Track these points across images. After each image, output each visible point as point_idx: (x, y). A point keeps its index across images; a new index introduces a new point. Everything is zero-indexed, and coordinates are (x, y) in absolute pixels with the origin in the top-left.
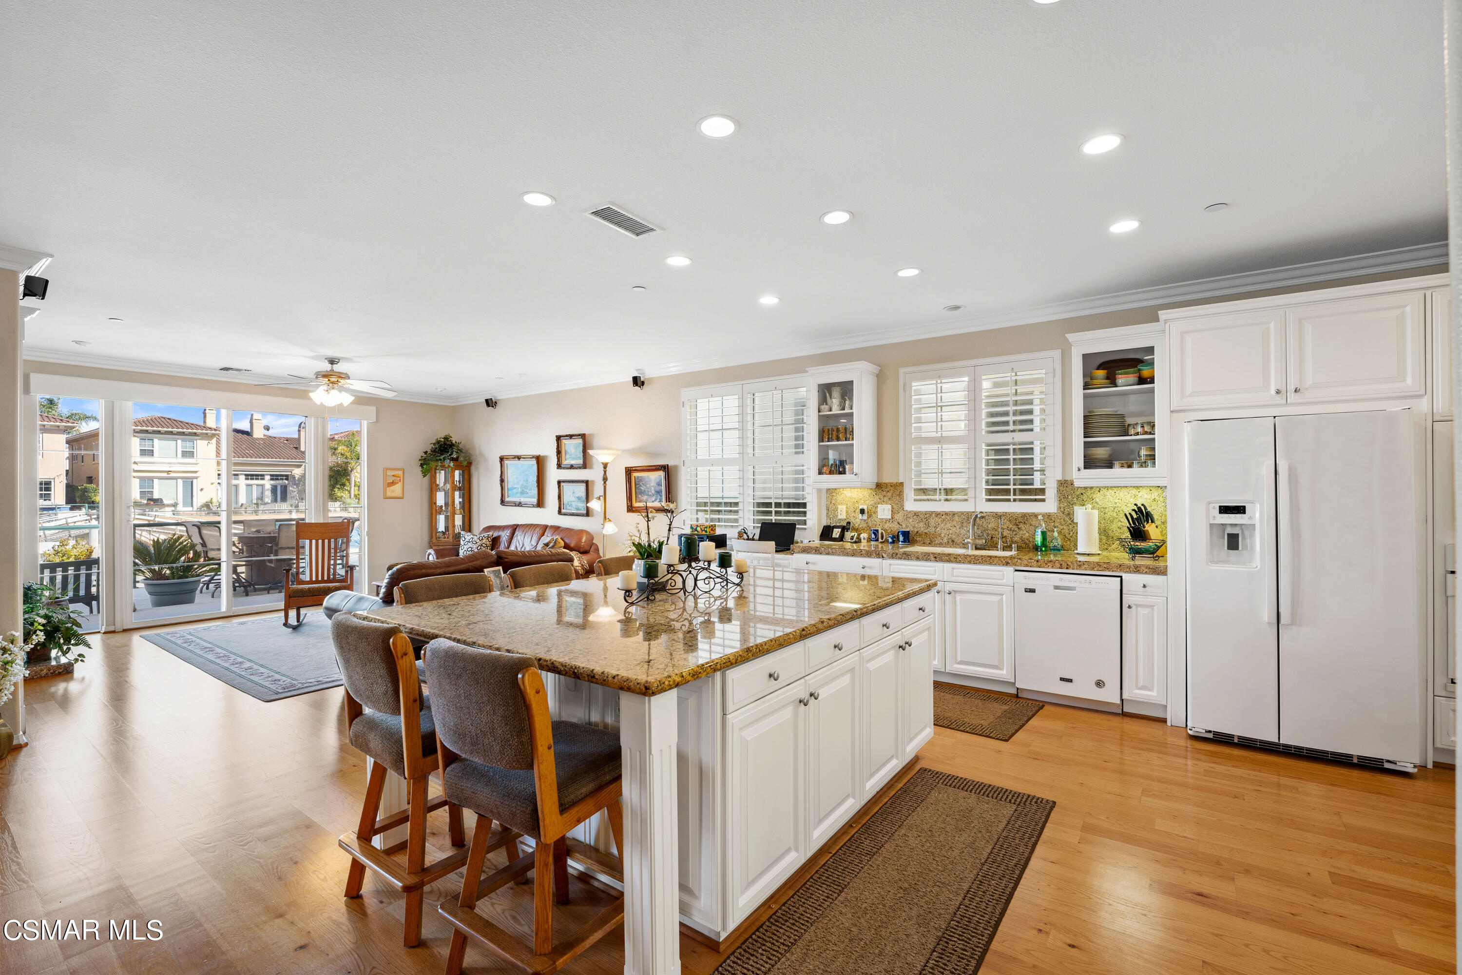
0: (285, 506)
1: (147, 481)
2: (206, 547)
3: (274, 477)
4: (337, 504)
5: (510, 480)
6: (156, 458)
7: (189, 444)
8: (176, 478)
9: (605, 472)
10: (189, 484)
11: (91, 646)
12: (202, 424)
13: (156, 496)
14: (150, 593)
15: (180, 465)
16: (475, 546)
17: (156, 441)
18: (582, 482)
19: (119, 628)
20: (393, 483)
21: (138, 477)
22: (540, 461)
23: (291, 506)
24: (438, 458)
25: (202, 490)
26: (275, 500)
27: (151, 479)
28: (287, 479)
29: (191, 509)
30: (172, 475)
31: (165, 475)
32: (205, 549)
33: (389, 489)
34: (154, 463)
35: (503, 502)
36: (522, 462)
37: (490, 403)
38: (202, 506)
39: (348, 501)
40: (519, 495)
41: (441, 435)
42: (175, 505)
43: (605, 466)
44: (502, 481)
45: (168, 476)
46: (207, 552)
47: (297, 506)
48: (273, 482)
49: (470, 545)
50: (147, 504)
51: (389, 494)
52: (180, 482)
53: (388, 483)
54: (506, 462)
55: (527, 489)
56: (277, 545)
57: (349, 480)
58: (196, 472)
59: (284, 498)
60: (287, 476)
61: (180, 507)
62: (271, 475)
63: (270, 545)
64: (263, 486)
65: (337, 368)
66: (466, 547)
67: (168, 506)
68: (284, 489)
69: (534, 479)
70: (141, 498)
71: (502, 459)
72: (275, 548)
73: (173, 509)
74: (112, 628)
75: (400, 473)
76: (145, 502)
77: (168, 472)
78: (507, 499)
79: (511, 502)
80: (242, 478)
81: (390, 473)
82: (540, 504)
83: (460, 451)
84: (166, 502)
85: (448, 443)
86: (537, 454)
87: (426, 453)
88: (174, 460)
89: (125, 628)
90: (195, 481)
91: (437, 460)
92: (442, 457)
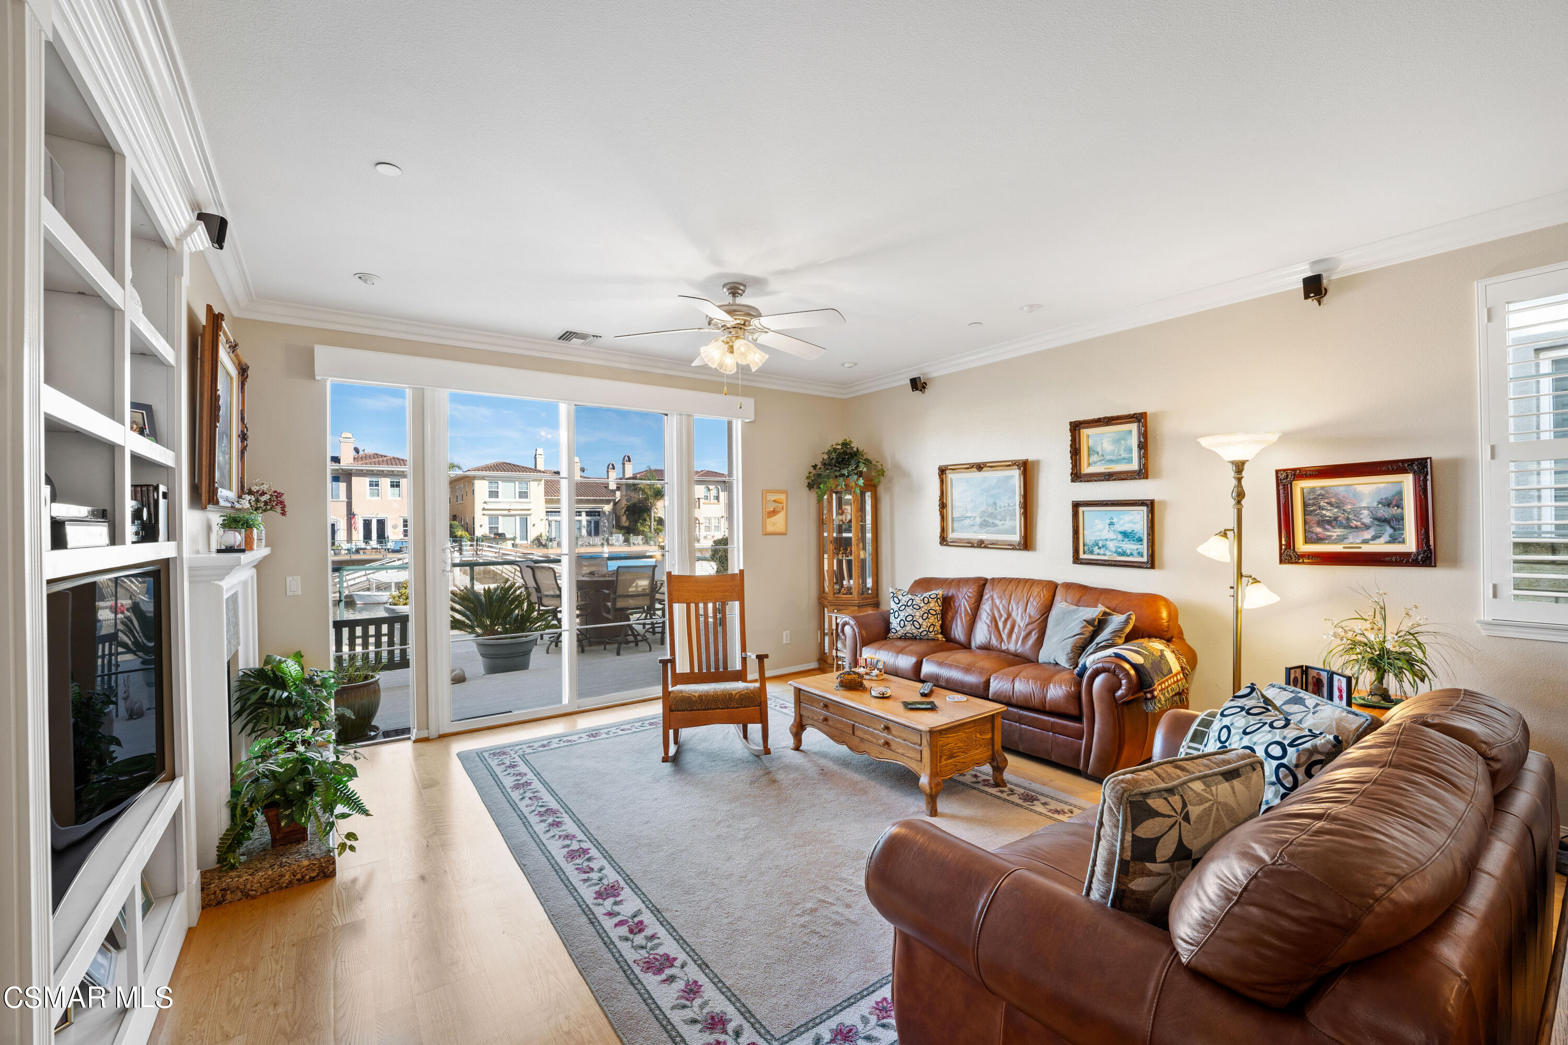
0: (598, 540)
1: (494, 519)
2: (540, 592)
3: (589, 514)
4: (640, 537)
5: (956, 504)
6: (500, 498)
7: (524, 485)
8: (514, 516)
9: (1239, 480)
10: (525, 521)
11: (371, 813)
12: (533, 467)
13: (500, 531)
14: (482, 655)
15: (518, 504)
16: (918, 614)
17: (500, 483)
18: (1142, 503)
19: (433, 733)
20: (774, 513)
21: (488, 515)
22: (1027, 469)
23: (603, 539)
24: (837, 474)
25: (534, 525)
26: (589, 534)
27: (497, 517)
28: (599, 515)
29: (525, 542)
30: (512, 512)
31: (506, 512)
32: (539, 595)
33: (770, 521)
34: (499, 502)
35: (943, 540)
36: (985, 474)
37: (917, 384)
38: (534, 540)
39: (649, 535)
40: (976, 528)
41: (835, 439)
42: (514, 539)
43: (1239, 467)
44: (943, 506)
45: (509, 513)
46: (541, 598)
47: (607, 540)
48: (589, 518)
49: (909, 611)
50: (494, 538)
51: (770, 528)
52: (518, 518)
53: (769, 513)
54: (950, 476)
55: (995, 517)
56: (615, 592)
57: (650, 516)
58: (529, 510)
59: (597, 533)
60: (599, 512)
61: (518, 541)
62: (587, 512)
63: (607, 592)
64: (580, 521)
65: (740, 300)
66: (902, 614)
67: (510, 539)
68: (597, 524)
69: (1017, 499)
70: (490, 532)
71: (942, 471)
72: (612, 596)
73: (513, 542)
74: (424, 734)
75: (782, 497)
76: (493, 536)
77: (509, 510)
78: (951, 536)
79: (961, 540)
80: (584, 514)
81: (771, 497)
82: (1027, 543)
83: (868, 462)
84: (508, 536)
85: (848, 451)
86: (1021, 456)
87: (815, 467)
88: (513, 500)
89: (441, 733)
90: (528, 517)
91: (836, 477)
92: (845, 472)
